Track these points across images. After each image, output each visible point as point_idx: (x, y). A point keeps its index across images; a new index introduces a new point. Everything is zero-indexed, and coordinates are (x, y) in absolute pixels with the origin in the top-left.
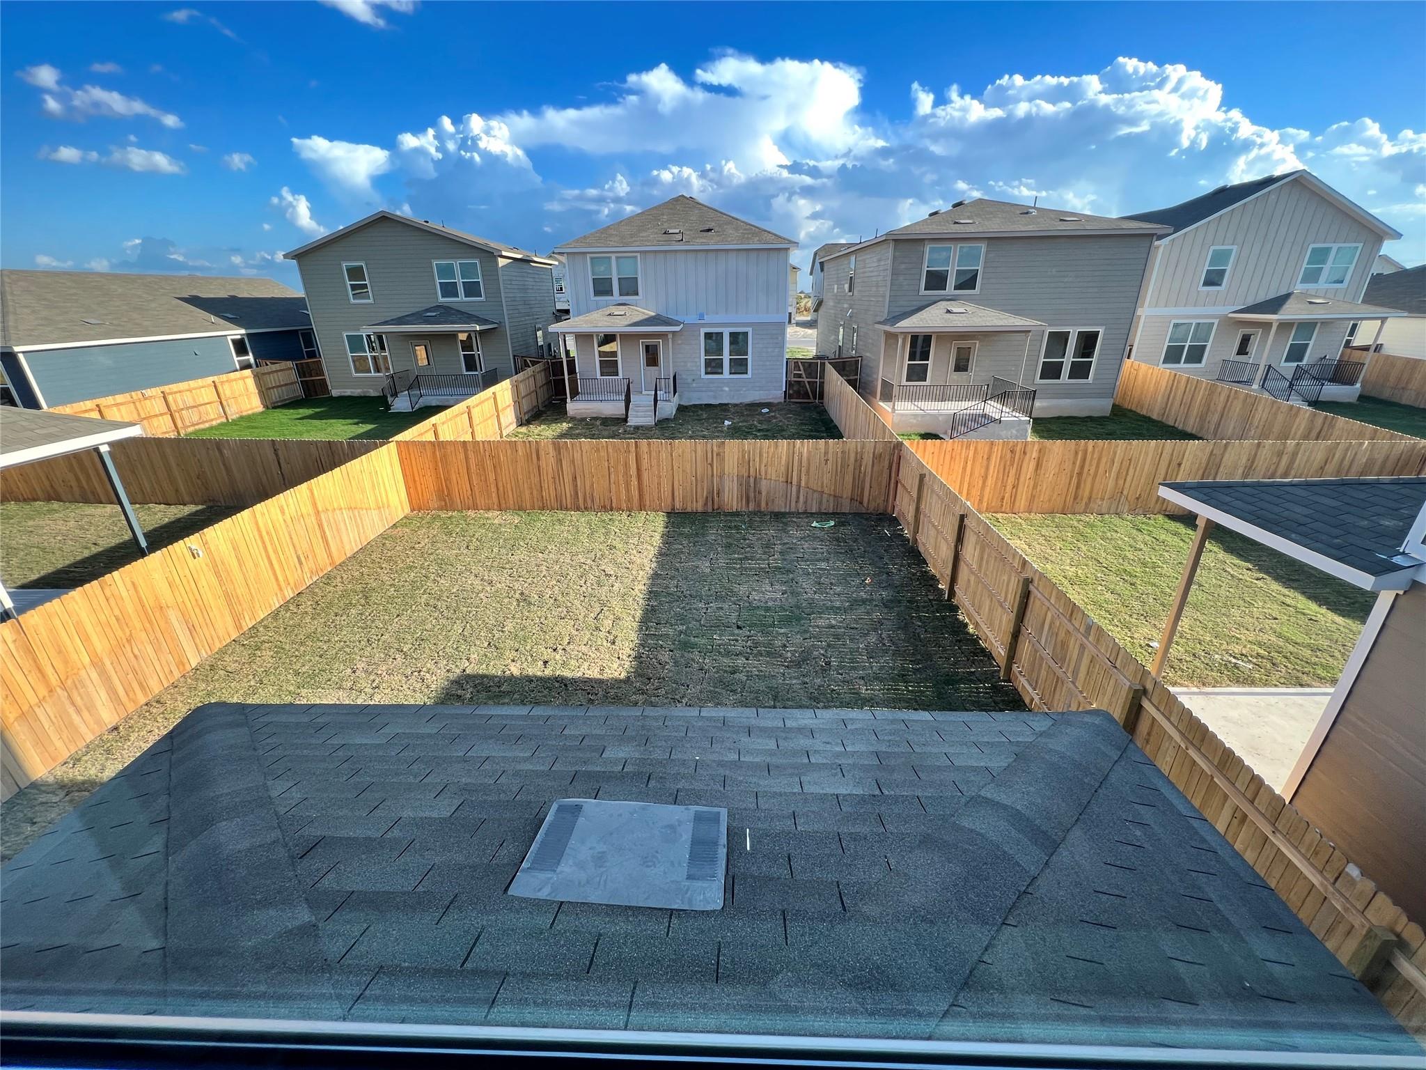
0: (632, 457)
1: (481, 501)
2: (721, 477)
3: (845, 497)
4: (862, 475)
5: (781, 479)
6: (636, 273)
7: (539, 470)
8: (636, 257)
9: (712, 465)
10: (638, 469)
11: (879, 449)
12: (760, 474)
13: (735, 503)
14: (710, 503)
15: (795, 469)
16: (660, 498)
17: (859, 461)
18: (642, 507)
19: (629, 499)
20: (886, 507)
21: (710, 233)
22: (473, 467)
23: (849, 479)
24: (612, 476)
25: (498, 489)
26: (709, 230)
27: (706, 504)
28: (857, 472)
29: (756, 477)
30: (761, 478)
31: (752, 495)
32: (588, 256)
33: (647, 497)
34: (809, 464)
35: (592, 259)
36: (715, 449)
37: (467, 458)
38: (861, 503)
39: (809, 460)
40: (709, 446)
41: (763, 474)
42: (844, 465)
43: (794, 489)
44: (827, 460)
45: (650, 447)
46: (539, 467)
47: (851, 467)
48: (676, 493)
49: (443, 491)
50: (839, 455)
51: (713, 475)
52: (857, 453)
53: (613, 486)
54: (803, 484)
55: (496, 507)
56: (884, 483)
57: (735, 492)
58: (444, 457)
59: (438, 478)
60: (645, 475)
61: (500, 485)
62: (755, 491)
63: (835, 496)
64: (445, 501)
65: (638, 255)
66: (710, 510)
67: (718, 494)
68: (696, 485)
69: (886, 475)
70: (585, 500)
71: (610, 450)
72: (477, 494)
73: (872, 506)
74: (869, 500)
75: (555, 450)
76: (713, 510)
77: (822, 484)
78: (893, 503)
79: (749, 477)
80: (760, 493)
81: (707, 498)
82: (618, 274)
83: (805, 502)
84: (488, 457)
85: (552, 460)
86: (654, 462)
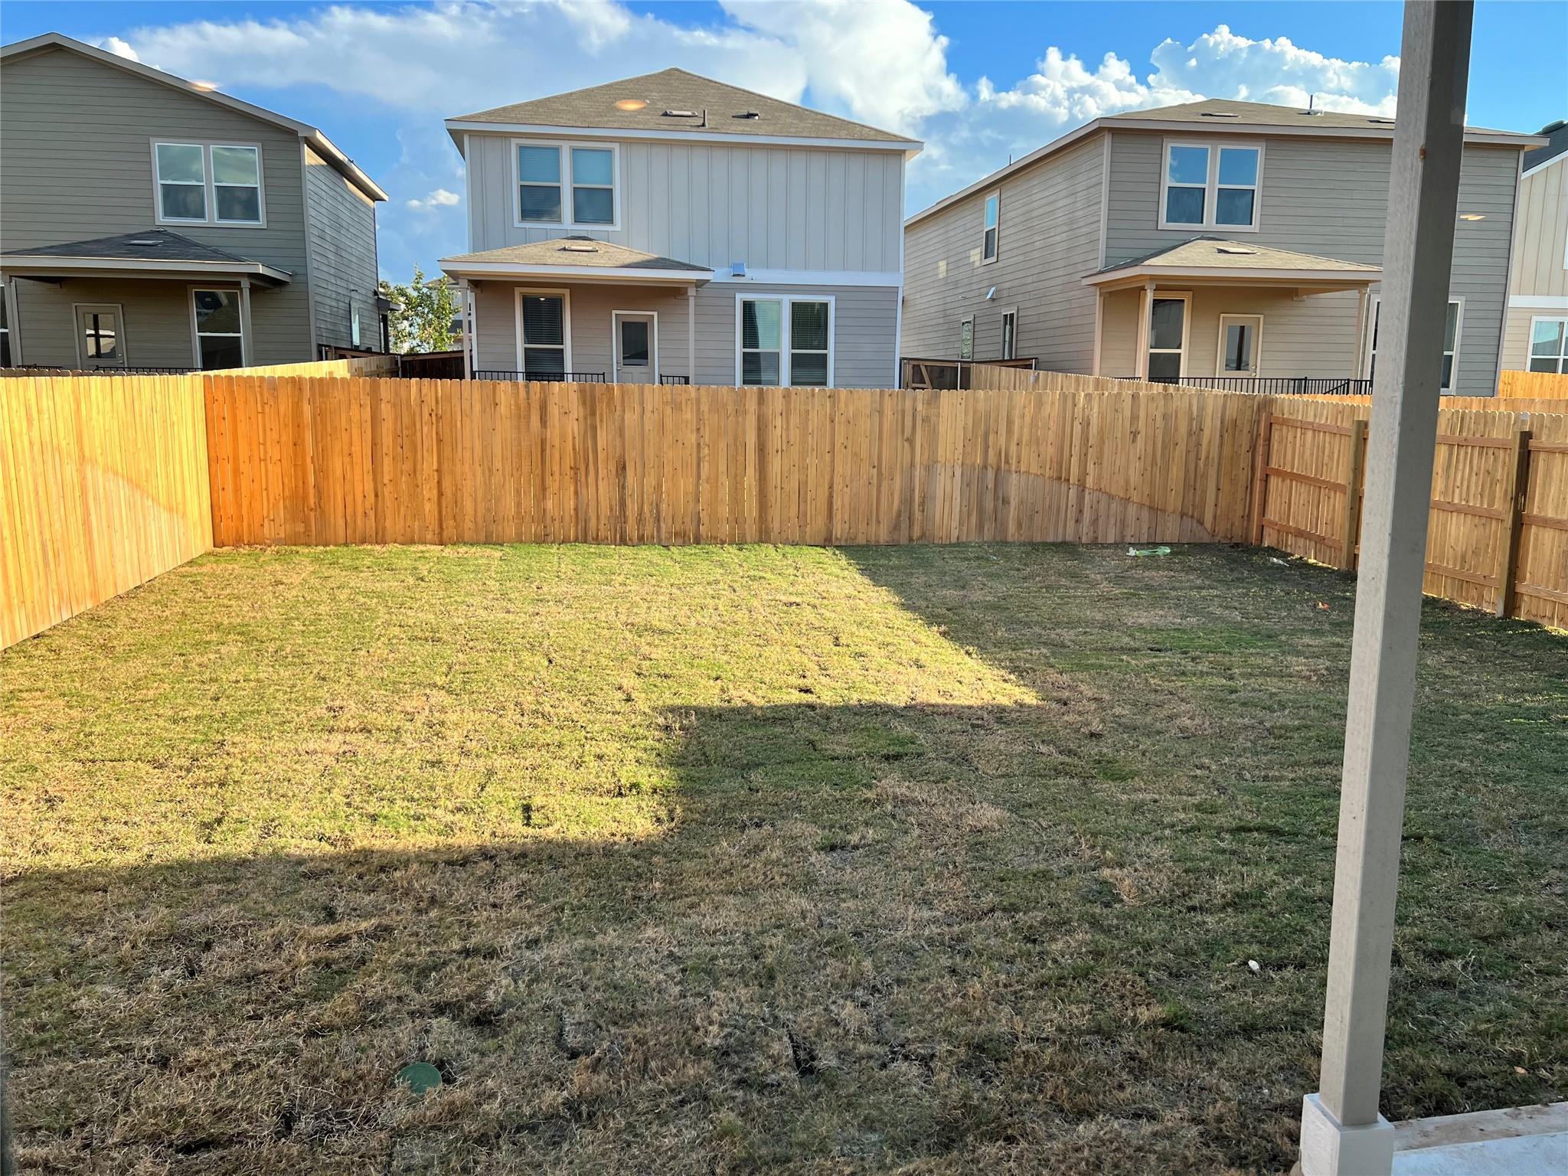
0: (751, 422)
1: (393, 524)
2: (930, 468)
3: (1170, 509)
4: (1201, 464)
5: (1048, 473)
6: (610, 179)
7: (543, 450)
8: (610, 152)
9: (911, 441)
10: (762, 449)
11: (1232, 412)
12: (1007, 462)
13: (955, 524)
14: (904, 525)
15: (1076, 451)
16: (801, 515)
17: (1195, 433)
18: (764, 537)
19: (737, 520)
20: (1248, 529)
21: (751, 121)
22: (387, 440)
23: (1176, 472)
24: (705, 468)
25: (440, 494)
26: (750, 116)
27: (896, 527)
28: (1192, 456)
29: (998, 468)
30: (1010, 471)
31: (989, 504)
32: (514, 142)
33: (775, 513)
34: (1102, 442)
35: (521, 148)
36: (920, 407)
37: (375, 420)
38: (1201, 522)
39: (1101, 432)
40: (908, 404)
41: (1013, 461)
42: (1169, 443)
43: (1073, 492)
44: (1135, 434)
45: (788, 403)
46: (543, 442)
47: (1182, 447)
48: (837, 503)
49: (305, 499)
50: (1159, 422)
51: (912, 465)
52: (1191, 419)
53: (704, 487)
54: (1090, 482)
55: (429, 536)
56: (1243, 476)
57: (957, 503)
58: (321, 417)
59: (299, 466)
60: (775, 465)
61: (447, 484)
62: (996, 499)
63: (1151, 508)
64: (306, 521)
65: (616, 146)
66: (904, 541)
67: (922, 504)
68: (879, 486)
69: (1244, 461)
70: (640, 520)
71: (704, 407)
72: (388, 503)
73: (1222, 528)
74: (1215, 517)
75: (584, 403)
76: (911, 539)
77: (1127, 482)
78: (1260, 521)
79: (985, 467)
80: (1006, 501)
81: (899, 515)
82: (575, 179)
83: (1095, 522)
84: (426, 416)
85: (573, 427)
86: (795, 435)
